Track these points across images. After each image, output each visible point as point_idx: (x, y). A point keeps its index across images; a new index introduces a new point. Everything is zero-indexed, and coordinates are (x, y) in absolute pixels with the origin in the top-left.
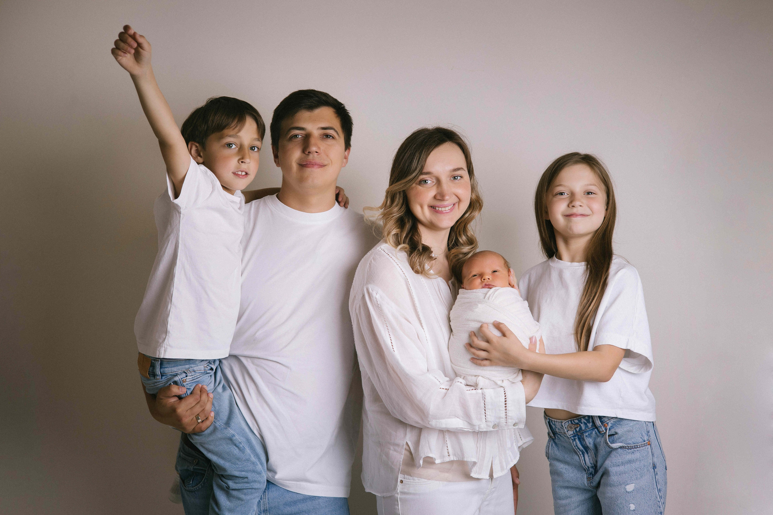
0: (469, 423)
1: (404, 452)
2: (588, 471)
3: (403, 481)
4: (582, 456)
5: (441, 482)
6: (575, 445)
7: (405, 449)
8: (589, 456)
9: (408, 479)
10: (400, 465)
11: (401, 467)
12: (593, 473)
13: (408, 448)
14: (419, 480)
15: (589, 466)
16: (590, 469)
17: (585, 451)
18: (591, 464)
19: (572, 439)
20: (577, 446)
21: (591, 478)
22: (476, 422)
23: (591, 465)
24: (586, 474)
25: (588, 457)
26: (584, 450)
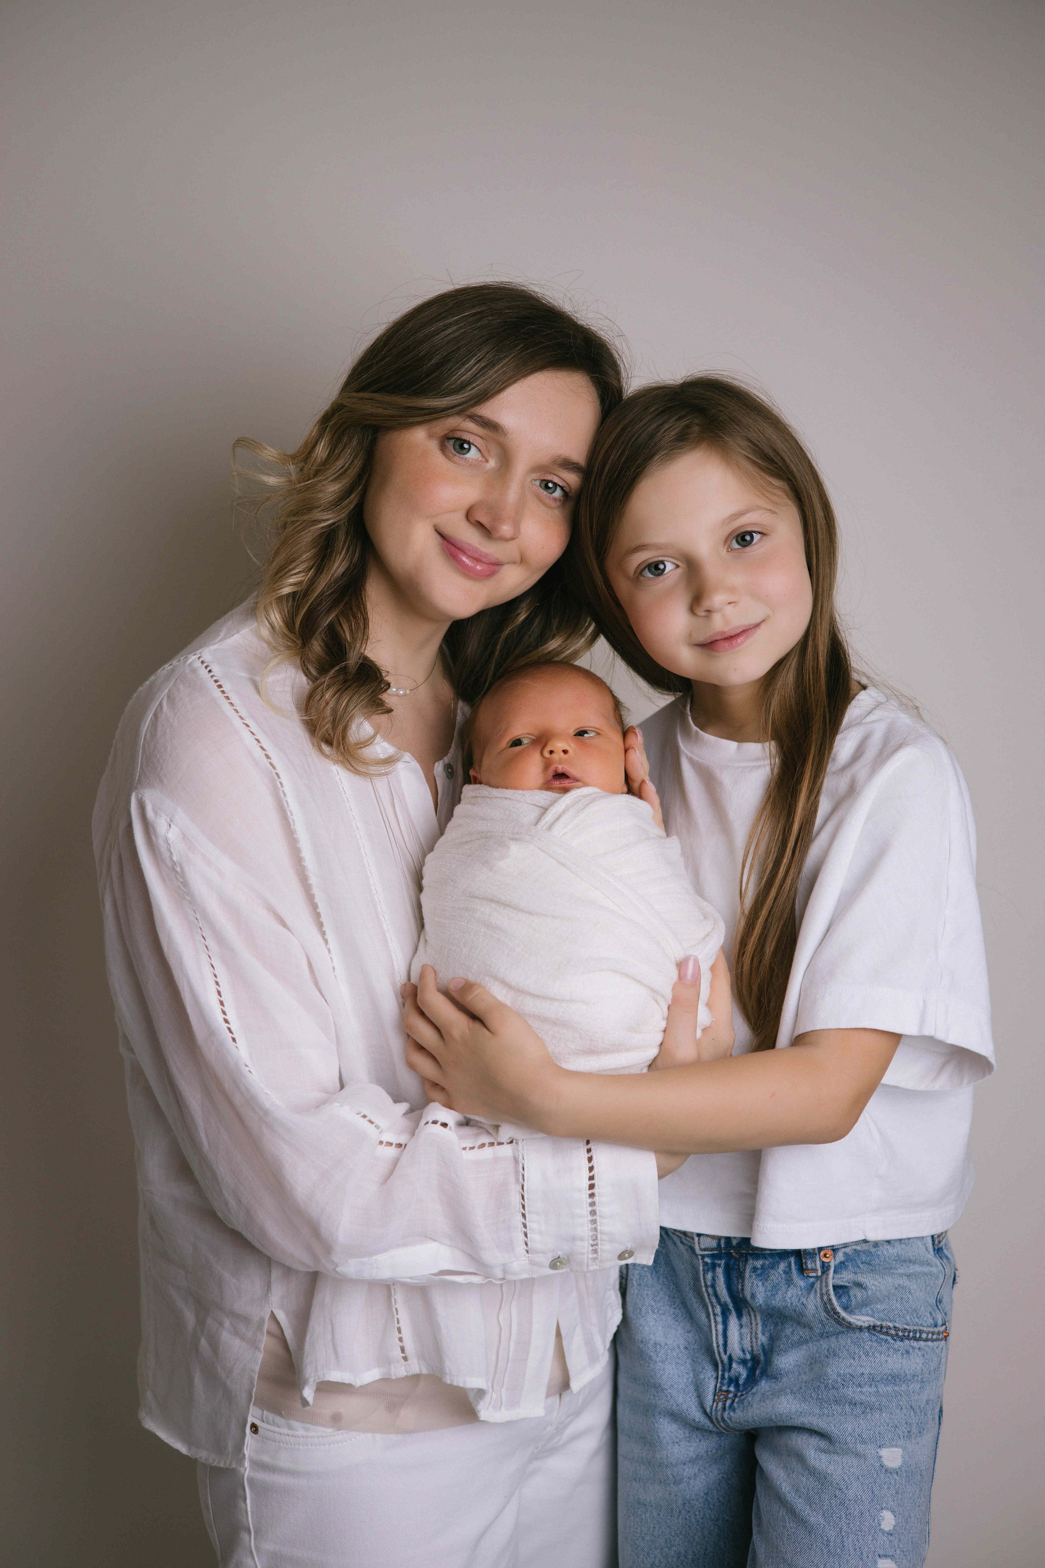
0: (470, 1255)
1: (265, 1341)
2: (723, 1371)
3: (259, 1428)
4: (719, 1319)
5: (378, 1436)
6: (709, 1283)
7: (268, 1332)
8: (741, 1326)
9: (274, 1423)
10: (252, 1384)
11: (254, 1390)
12: (741, 1382)
13: (274, 1329)
14: (307, 1430)
15: (735, 1357)
16: (734, 1365)
17: (734, 1307)
18: (743, 1351)
19: (705, 1264)
20: (713, 1286)
21: (731, 1395)
22: (493, 1256)
23: (741, 1355)
24: (717, 1378)
25: (738, 1327)
26: (731, 1306)
